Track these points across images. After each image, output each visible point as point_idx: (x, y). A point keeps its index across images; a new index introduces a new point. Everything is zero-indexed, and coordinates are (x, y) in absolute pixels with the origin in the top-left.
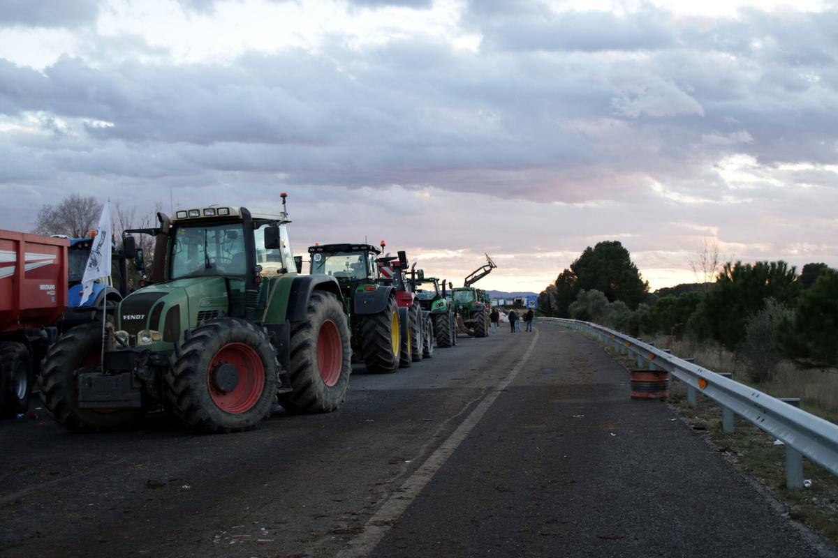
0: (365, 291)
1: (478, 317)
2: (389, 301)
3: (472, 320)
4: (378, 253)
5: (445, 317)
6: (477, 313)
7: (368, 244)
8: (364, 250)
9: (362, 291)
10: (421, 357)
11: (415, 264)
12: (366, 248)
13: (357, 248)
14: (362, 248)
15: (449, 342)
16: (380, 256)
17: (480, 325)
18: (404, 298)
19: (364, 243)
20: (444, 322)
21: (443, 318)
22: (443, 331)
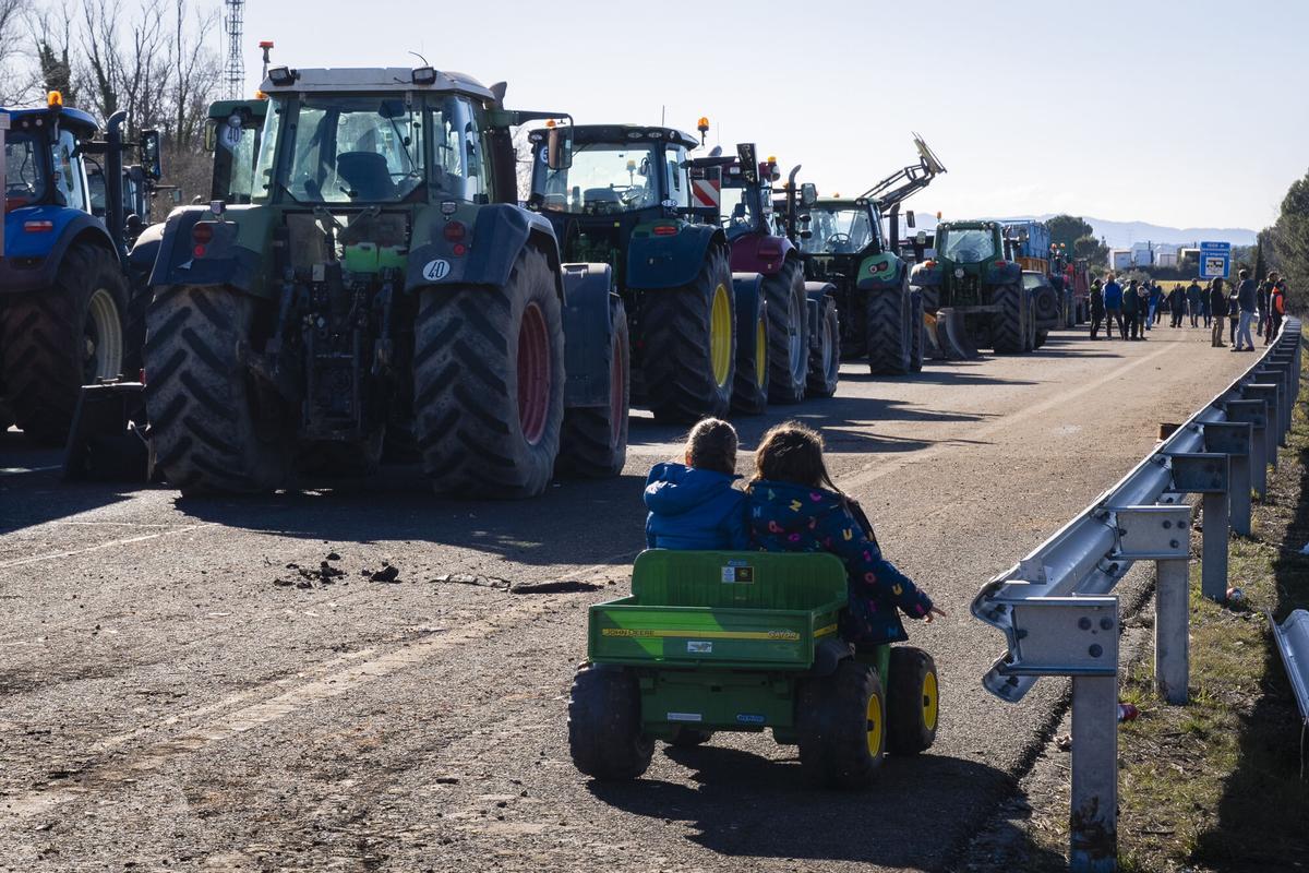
0: (652, 236)
1: (1002, 300)
2: (708, 258)
3: (988, 309)
4: (691, 146)
5: (891, 299)
6: (1003, 289)
7: (666, 126)
8: (658, 140)
9: (647, 234)
10: (800, 394)
11: (797, 169)
12: (659, 135)
13: (639, 135)
14: (651, 135)
15: (900, 361)
16: (693, 155)
17: (1008, 322)
18: (762, 252)
19: (660, 125)
20: (889, 312)
21: (886, 300)
22: (885, 333)
